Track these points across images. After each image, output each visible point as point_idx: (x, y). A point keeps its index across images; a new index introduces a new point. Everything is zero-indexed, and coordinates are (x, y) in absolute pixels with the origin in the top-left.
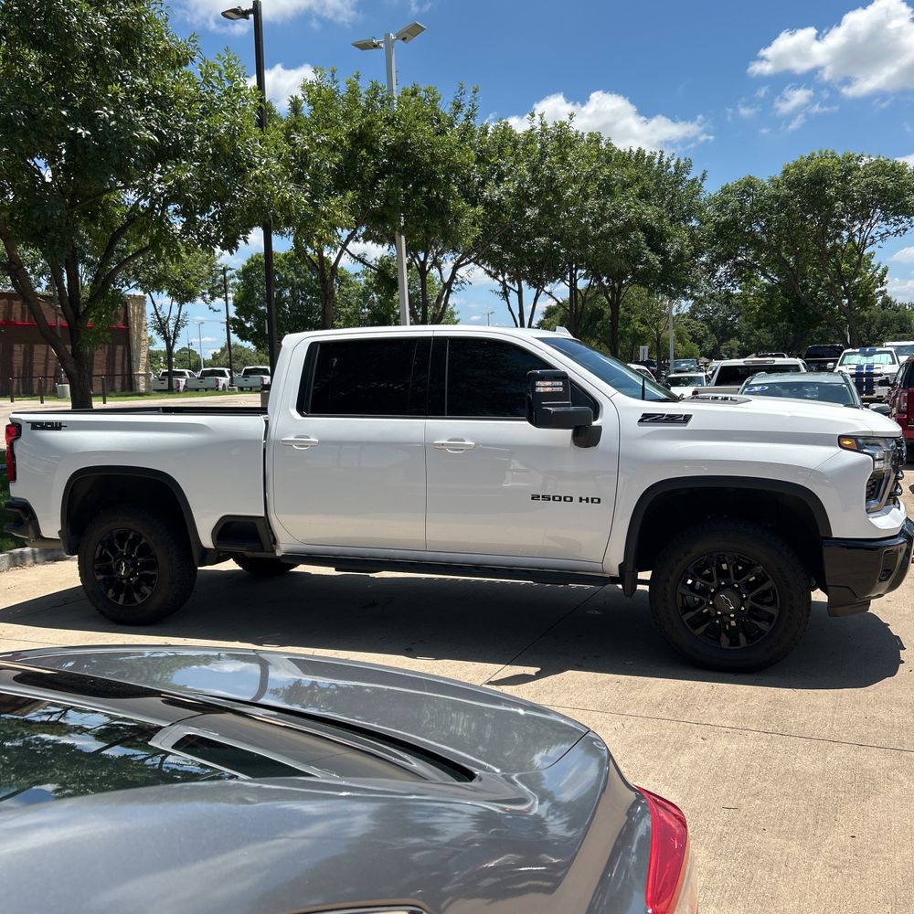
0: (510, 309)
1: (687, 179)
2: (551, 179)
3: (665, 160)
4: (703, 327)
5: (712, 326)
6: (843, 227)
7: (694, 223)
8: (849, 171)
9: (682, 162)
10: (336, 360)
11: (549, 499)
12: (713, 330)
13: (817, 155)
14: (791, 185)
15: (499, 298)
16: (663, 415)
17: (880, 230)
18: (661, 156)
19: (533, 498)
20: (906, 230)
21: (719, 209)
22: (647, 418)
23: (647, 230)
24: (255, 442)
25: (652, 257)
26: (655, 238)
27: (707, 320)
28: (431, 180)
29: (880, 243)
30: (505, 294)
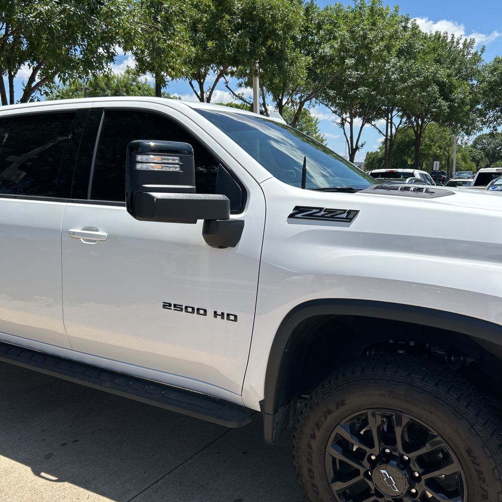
0: (345, 134)
1: (471, 52)
2: (364, 37)
3: (455, 40)
4: (480, 153)
5: (487, 153)
7: (475, 82)
9: (468, 41)
11: (181, 309)
12: (487, 155)
15: (338, 127)
16: (321, 209)
19: (164, 306)
21: (492, 72)
22: (301, 213)
23: (441, 85)
25: (443, 103)
26: (446, 90)
27: (483, 149)
28: (273, 34)
30: (342, 124)
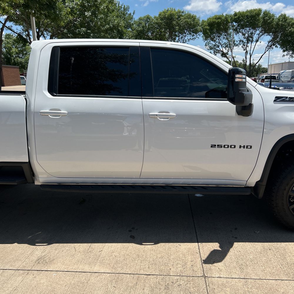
1: (128, 13)
6: (176, 36)
8: (179, 16)
9: (126, 7)
10: (73, 59)
11: (222, 147)
13: (170, 9)
14: (162, 19)
16: (287, 97)
17: (188, 38)
18: (119, 4)
19: (212, 147)
20: (195, 38)
21: (138, 25)
22: (278, 99)
24: (20, 113)
29: (187, 42)
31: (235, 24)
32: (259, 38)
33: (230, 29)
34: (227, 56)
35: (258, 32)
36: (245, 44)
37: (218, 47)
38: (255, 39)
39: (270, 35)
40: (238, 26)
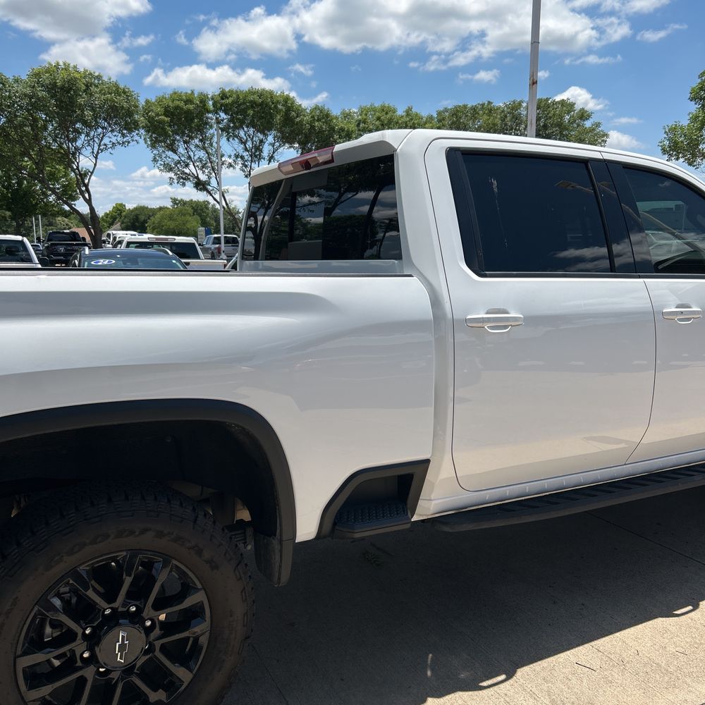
17: (111, 139)
20: (129, 142)
31: (223, 115)
32: (274, 152)
33: (211, 127)
34: (209, 187)
35: (270, 139)
36: (246, 163)
37: (187, 165)
38: (265, 153)
39: (293, 147)
40: (230, 121)
